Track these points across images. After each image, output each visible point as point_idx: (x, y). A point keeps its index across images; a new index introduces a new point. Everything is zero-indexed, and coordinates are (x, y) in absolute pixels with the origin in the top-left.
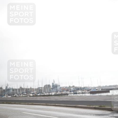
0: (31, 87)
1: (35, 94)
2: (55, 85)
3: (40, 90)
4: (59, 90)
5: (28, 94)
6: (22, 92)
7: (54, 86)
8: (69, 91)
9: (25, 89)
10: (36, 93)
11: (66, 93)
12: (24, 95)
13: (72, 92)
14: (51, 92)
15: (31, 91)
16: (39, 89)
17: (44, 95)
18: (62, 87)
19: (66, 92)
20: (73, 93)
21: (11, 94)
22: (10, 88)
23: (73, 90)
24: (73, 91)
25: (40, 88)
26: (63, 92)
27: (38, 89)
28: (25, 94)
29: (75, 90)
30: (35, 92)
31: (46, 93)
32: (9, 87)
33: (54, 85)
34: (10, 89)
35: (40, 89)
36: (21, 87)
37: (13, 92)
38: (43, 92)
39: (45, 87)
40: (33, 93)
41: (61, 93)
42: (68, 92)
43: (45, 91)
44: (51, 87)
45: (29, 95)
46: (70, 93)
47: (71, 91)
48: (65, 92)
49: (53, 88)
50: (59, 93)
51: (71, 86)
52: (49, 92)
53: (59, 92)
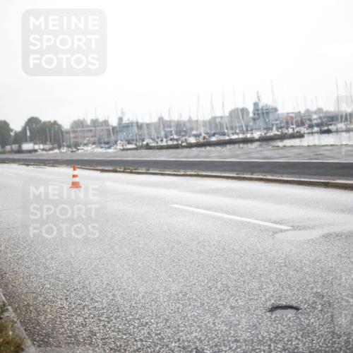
0: (190, 117)
1: (204, 138)
2: (262, 110)
3: (216, 126)
4: (274, 122)
5: (183, 136)
6: (164, 131)
7: (260, 112)
8: (306, 125)
9: (172, 124)
10: (206, 133)
11: (297, 132)
12: (171, 140)
13: (316, 129)
14: (251, 130)
15: (192, 129)
16: (215, 123)
17: (231, 139)
18: (283, 114)
19: (298, 129)
20: (317, 132)
21: (134, 138)
22: (130, 121)
23: (319, 121)
24: (317, 125)
25: (219, 117)
26: (287, 128)
27: (210, 122)
28: (175, 137)
29: (324, 120)
30: (202, 131)
31: (236, 133)
32: (128, 120)
33: (260, 107)
34: (132, 123)
35: (218, 120)
36: (161, 119)
37: (140, 133)
38: (226, 131)
39: (233, 114)
40: (196, 136)
41: (282, 132)
42: (303, 130)
43: (232, 128)
44: (251, 115)
45: (186, 140)
46: (310, 131)
47: (311, 126)
48: (293, 129)
49: (256, 116)
50: (274, 132)
51: (314, 109)
52: (245, 129)
53: (274, 128)
